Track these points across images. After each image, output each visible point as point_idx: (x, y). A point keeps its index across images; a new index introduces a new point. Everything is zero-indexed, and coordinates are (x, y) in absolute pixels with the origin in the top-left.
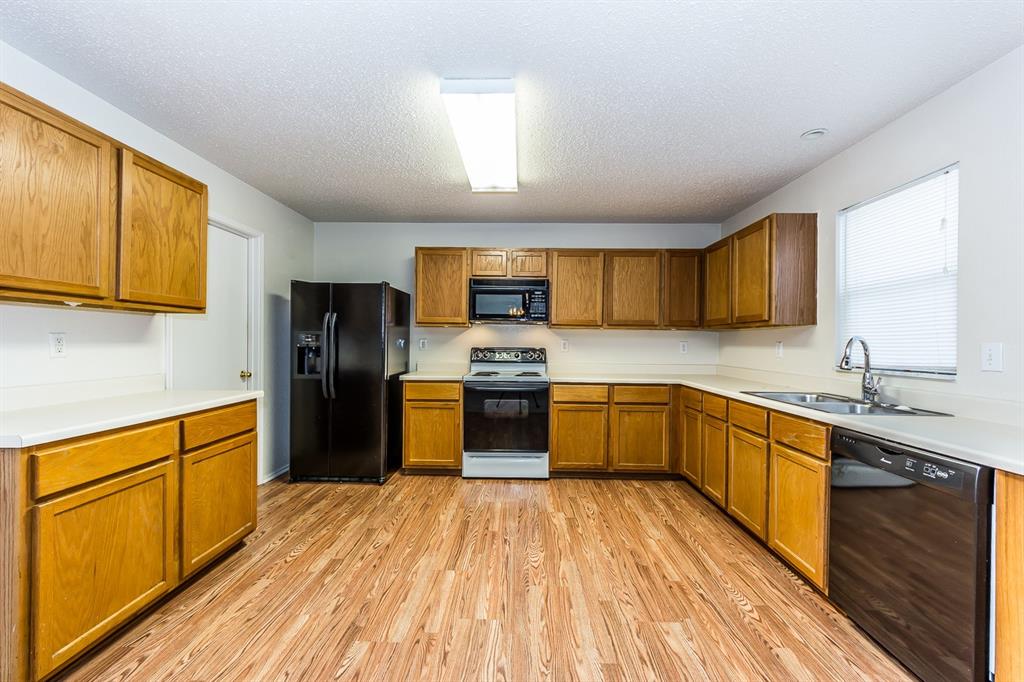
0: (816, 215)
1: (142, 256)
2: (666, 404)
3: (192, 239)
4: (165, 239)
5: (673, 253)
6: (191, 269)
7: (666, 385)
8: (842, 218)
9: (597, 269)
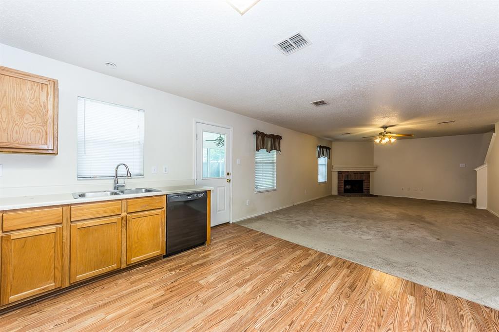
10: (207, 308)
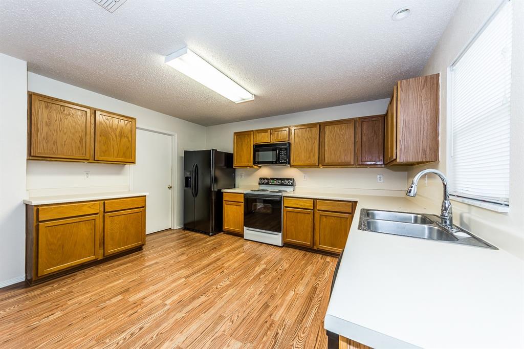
1: (104, 145)
2: (350, 213)
3: (128, 138)
4: (115, 138)
6: (128, 148)
7: (350, 202)
9: (316, 134)
10: (216, 313)
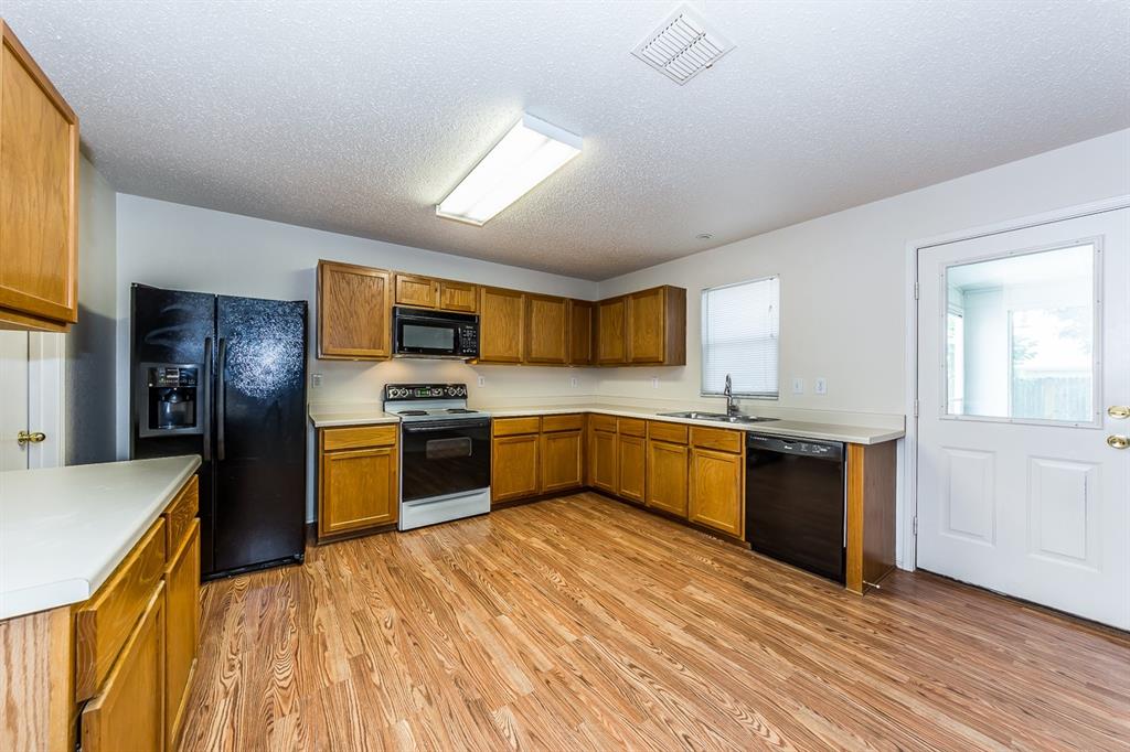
0: (685, 290)
2: (579, 430)
5: (577, 303)
7: (578, 414)
8: (704, 296)
9: (519, 310)
